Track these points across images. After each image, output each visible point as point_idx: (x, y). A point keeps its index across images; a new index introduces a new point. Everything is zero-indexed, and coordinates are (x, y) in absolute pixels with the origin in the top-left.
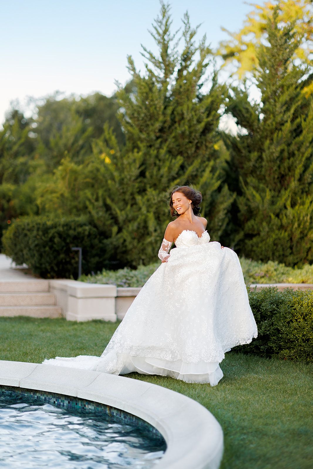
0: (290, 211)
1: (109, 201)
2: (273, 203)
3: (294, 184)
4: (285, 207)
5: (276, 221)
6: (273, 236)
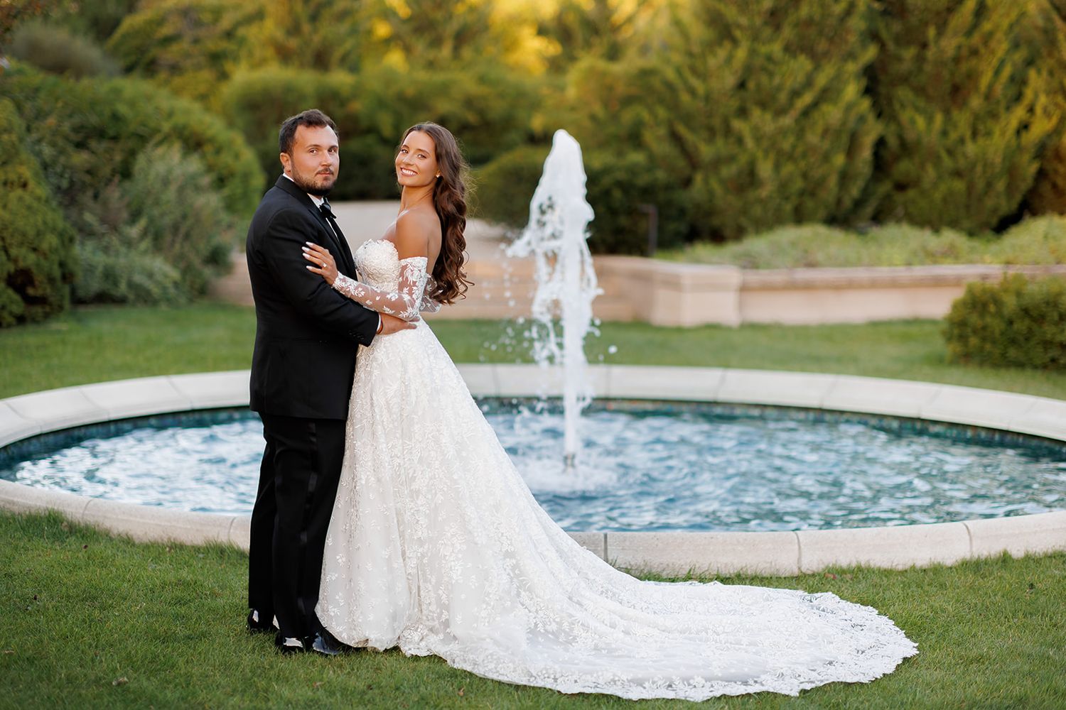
0: (971, 148)
1: (682, 130)
2: (945, 133)
3: (976, 102)
4: (962, 141)
5: (947, 162)
6: (943, 188)
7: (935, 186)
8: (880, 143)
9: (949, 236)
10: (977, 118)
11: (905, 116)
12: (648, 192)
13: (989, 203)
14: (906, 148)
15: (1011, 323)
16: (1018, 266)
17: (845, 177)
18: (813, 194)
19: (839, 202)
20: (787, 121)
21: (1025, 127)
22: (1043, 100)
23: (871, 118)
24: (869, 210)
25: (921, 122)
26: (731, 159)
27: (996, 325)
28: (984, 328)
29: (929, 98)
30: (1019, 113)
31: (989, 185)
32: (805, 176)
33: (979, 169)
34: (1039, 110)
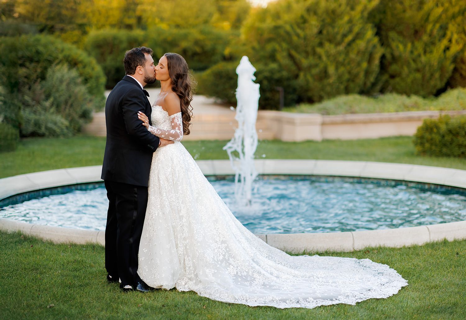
0: (423, 59)
1: (293, 53)
2: (412, 52)
3: (425, 38)
4: (419, 56)
5: (413, 65)
6: (411, 76)
7: (408, 76)
8: (383, 57)
9: (414, 98)
10: (426, 45)
11: (394, 45)
12: (279, 81)
13: (432, 83)
14: (395, 59)
15: (443, 136)
16: (446, 111)
17: (367, 73)
18: (353, 81)
19: (365, 84)
20: (341, 48)
21: (447, 48)
22: (455, 36)
23: (379, 46)
24: (378, 87)
25: (401, 47)
26: (316, 66)
27: (437, 138)
28: (432, 139)
29: (404, 37)
30: (445, 42)
31: (432, 75)
32: (349, 73)
33: (427, 68)
34: (454, 41)
